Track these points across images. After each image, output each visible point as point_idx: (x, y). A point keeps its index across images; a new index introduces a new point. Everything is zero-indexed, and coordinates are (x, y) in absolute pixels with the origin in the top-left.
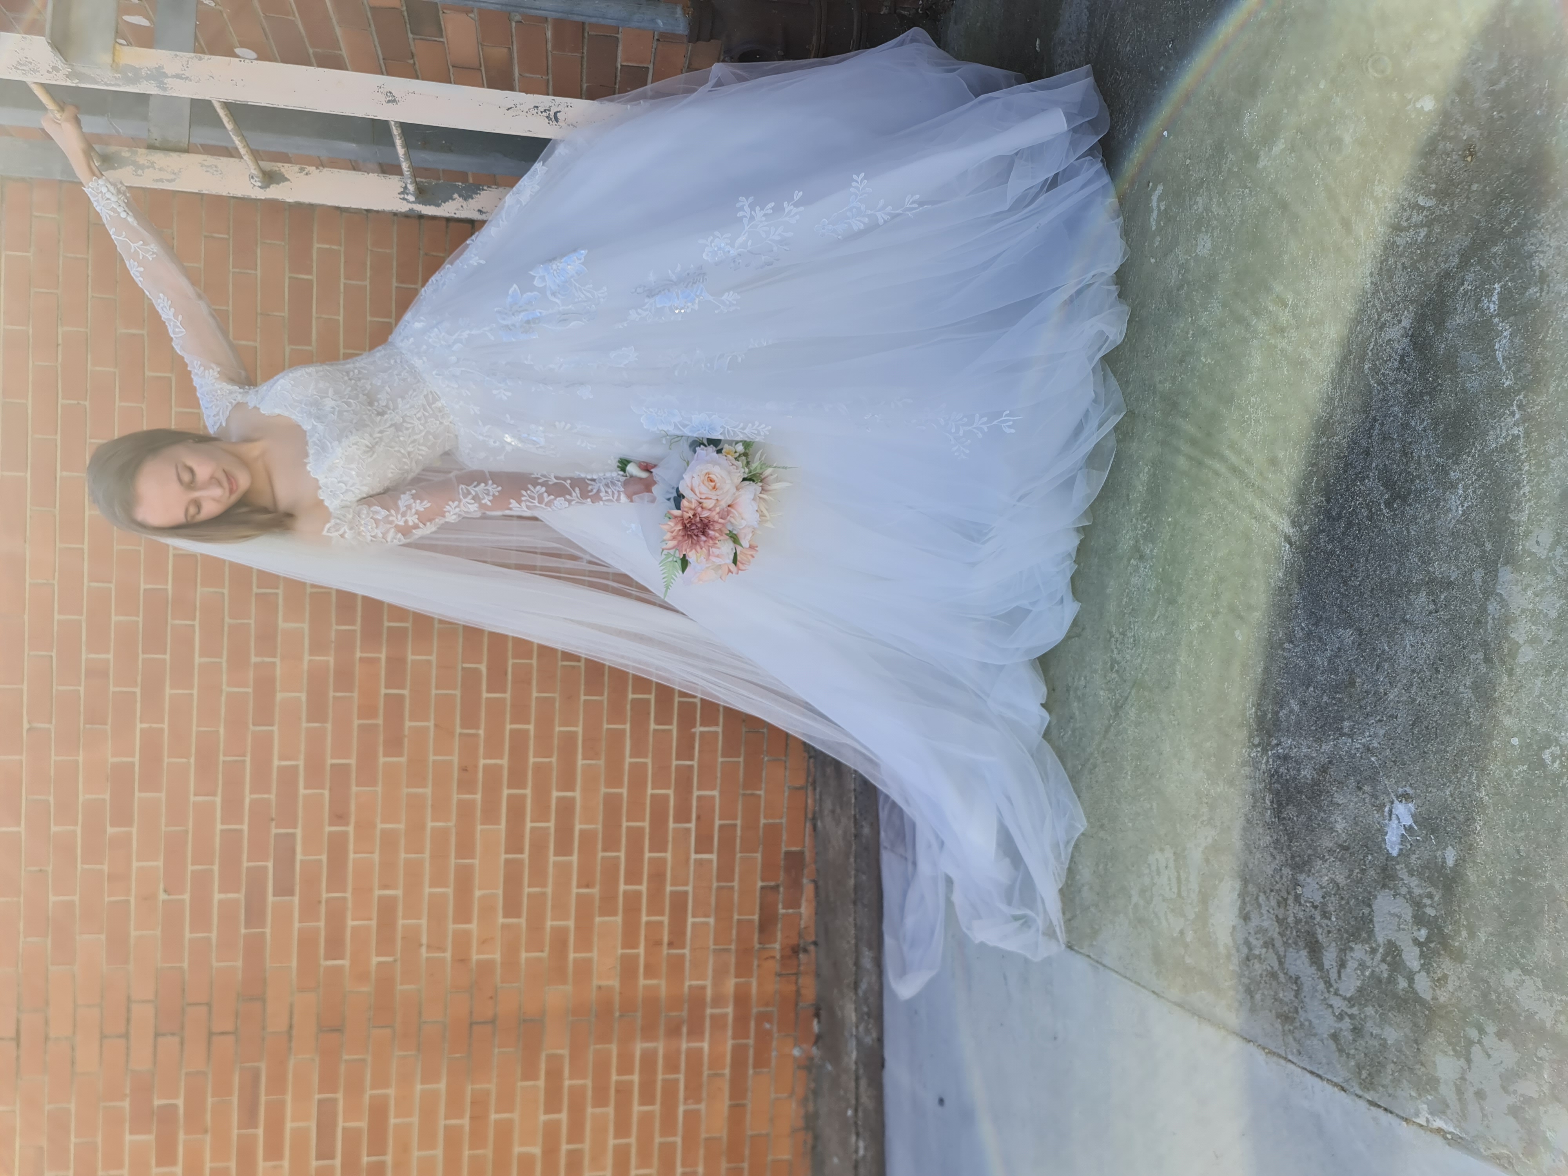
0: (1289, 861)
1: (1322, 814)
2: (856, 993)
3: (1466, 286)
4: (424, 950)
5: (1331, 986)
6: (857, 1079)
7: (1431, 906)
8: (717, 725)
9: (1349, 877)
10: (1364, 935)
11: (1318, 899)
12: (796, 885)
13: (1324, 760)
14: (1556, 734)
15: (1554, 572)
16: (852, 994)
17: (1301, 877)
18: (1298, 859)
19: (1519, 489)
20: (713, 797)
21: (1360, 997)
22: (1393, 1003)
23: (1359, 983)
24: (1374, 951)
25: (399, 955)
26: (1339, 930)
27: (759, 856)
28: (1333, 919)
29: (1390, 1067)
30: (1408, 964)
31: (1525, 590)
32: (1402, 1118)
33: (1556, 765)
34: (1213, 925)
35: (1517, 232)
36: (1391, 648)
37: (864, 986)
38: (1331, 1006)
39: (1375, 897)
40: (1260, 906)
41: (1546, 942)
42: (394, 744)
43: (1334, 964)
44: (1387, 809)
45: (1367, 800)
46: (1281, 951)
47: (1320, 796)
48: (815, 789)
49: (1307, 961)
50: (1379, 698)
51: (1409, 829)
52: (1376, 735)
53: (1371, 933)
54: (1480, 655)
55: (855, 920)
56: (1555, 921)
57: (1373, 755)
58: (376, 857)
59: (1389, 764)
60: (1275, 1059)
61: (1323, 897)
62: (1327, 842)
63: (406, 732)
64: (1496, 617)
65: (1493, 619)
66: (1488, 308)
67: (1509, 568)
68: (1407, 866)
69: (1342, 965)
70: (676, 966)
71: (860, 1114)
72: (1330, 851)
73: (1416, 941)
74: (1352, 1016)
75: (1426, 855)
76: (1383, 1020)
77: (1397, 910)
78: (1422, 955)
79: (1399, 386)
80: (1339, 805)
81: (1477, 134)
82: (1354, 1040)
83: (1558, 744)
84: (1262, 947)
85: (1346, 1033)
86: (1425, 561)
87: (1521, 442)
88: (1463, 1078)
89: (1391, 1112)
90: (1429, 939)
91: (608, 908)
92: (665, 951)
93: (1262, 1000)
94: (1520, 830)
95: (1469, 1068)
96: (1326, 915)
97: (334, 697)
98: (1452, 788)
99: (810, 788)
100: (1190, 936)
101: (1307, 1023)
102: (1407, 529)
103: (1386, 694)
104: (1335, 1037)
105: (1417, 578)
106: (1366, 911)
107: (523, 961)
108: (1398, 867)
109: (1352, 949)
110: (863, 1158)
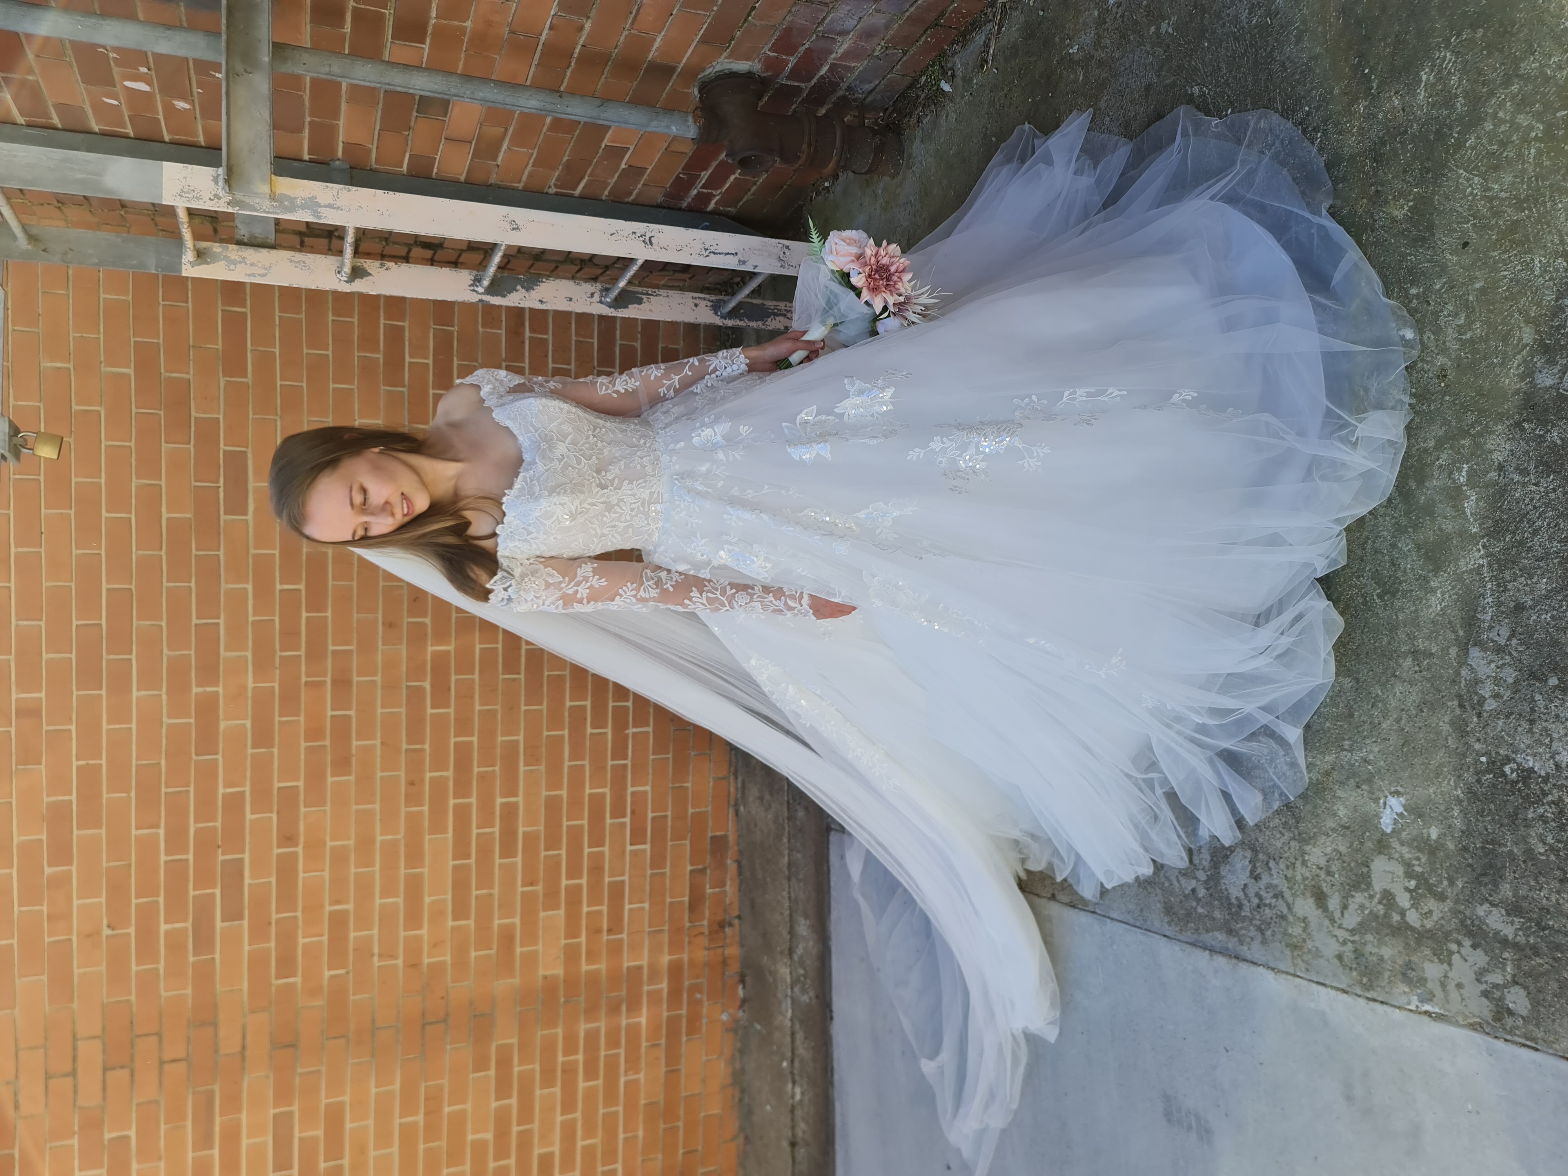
0: (1297, 837)
1: (1326, 804)
2: (791, 958)
3: (1441, 461)
4: (376, 958)
5: (1335, 922)
6: (793, 1035)
7: (1419, 865)
8: (648, 725)
9: (1350, 847)
10: (1363, 886)
11: (1322, 862)
12: (721, 865)
13: (1327, 767)
14: (1514, 756)
15: (1510, 654)
16: (786, 960)
17: (1308, 848)
18: (1304, 835)
19: (1485, 599)
20: (646, 792)
21: (1362, 928)
22: (1388, 931)
23: (1359, 919)
24: (1371, 897)
25: (351, 967)
26: (1342, 884)
27: (687, 842)
28: (1336, 876)
29: (1387, 974)
30: (1400, 904)
31: (1489, 663)
32: (1395, 1007)
33: (1514, 775)
34: (1225, 884)
35: (1480, 434)
36: (1383, 693)
37: (799, 951)
38: (1336, 936)
39: (1373, 861)
40: (1270, 869)
41: (1508, 886)
42: (342, 764)
43: (1338, 907)
44: (1382, 801)
45: (1365, 795)
46: (1290, 900)
47: (1324, 792)
48: (736, 778)
49: (1313, 906)
50: (1375, 726)
51: (1401, 815)
52: (1371, 751)
53: (1369, 885)
54: (1456, 703)
55: (789, 893)
56: (1514, 872)
57: (1369, 765)
58: (326, 874)
59: (1383, 771)
60: (1284, 976)
61: (1327, 861)
62: (1331, 824)
63: (354, 752)
64: (1468, 679)
65: (1465, 680)
66: (1459, 479)
67: (1477, 648)
68: (1398, 839)
69: (1345, 907)
70: (615, 949)
71: (797, 1064)
72: (1333, 830)
73: (1407, 889)
74: (1353, 942)
75: (1415, 832)
76: (1380, 943)
77: (1391, 869)
78: (1412, 898)
79: (1387, 518)
80: (1340, 798)
81: (1449, 364)
82: (1356, 958)
83: (1515, 762)
84: (1272, 898)
85: (1349, 954)
86: (1411, 637)
87: (1485, 569)
88: (1446, 976)
89: (1387, 1004)
90: (1417, 887)
91: (551, 902)
92: (605, 937)
93: (1273, 935)
94: (1487, 815)
95: (1451, 969)
96: (1329, 873)
97: (280, 722)
98: (1435, 788)
99: (732, 777)
100: (1202, 892)
101: (1314, 949)
102: (1396, 615)
103: (1379, 724)
104: (1340, 957)
105: (1404, 648)
106: (1365, 870)
107: (473, 959)
108: (1391, 840)
109: (1353, 896)
110: (801, 1101)
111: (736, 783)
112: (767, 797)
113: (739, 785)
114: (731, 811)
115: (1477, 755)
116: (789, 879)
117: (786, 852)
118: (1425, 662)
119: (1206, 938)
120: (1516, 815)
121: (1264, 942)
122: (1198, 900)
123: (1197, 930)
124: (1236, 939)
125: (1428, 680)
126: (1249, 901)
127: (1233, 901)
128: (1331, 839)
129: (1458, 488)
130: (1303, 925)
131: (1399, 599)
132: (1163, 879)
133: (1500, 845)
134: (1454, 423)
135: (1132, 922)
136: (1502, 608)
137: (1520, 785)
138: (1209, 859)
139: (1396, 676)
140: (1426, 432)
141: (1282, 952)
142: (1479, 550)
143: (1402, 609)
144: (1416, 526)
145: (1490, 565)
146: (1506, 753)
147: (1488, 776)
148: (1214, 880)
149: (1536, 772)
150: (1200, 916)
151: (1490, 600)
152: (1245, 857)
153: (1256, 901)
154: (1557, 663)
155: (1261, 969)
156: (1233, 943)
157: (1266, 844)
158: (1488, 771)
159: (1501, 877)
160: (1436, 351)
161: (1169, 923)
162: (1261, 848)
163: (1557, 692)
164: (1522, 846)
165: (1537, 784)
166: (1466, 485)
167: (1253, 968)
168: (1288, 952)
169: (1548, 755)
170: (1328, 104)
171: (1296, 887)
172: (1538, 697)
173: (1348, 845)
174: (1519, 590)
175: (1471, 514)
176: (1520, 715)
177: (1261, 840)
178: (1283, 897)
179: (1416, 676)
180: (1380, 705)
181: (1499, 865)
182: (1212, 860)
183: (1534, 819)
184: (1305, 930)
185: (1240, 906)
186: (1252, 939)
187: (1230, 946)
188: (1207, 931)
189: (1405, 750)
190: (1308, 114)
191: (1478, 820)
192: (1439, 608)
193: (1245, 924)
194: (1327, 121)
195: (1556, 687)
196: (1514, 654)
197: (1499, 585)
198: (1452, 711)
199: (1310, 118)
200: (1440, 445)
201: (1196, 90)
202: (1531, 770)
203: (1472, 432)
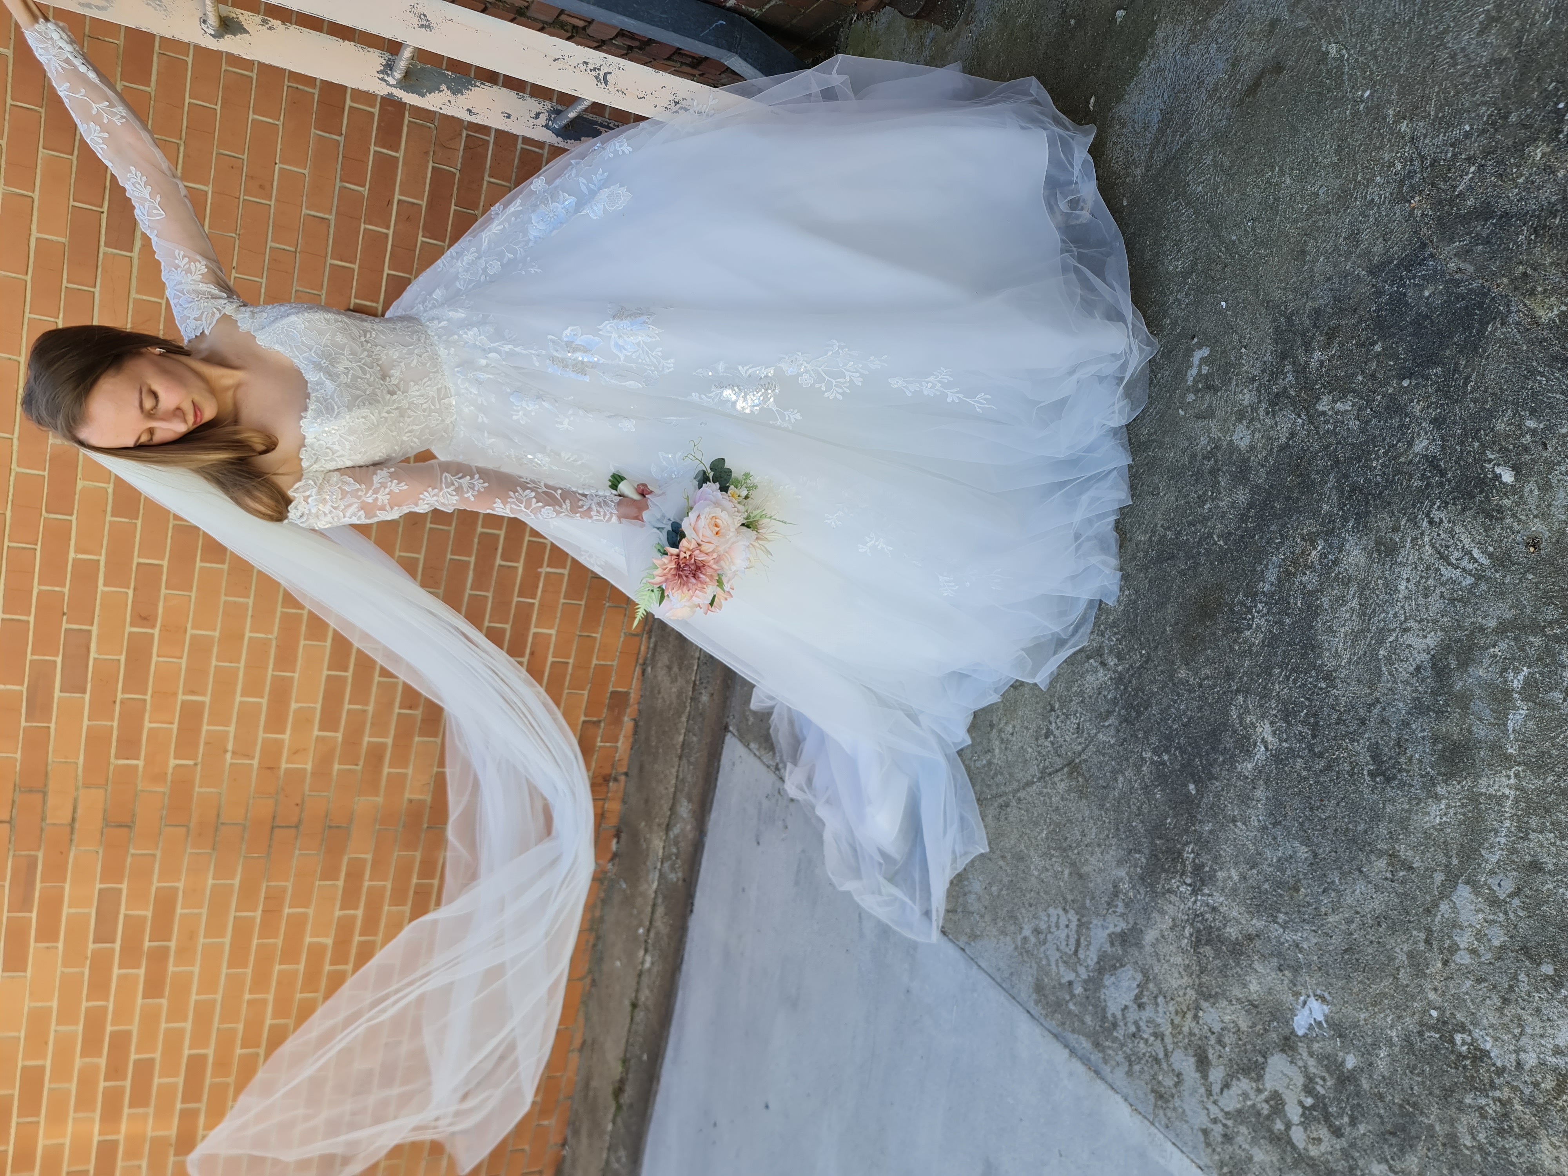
0: (1196, 987)
1: (1238, 969)
2: (667, 834)
4: (229, 755)
5: (1211, 1095)
6: (654, 906)
7: (1322, 1086)
8: (564, 567)
9: (1251, 1027)
10: (1253, 1075)
12: (617, 721)
13: (1252, 931)
14: (1471, 1027)
15: (1506, 913)
16: (662, 834)
17: (1205, 1005)
18: (1205, 989)
19: (1496, 836)
20: (550, 635)
21: (1239, 1115)
22: (1267, 1135)
23: (1239, 1106)
24: (1259, 1091)
25: (200, 760)
26: (1230, 1060)
27: (586, 693)
28: (1227, 1049)
30: (1289, 1114)
31: (1477, 911)
33: (1465, 1048)
34: (1105, 994)
35: (1557, 640)
36: (1341, 884)
37: (676, 830)
38: (1207, 1109)
39: (1272, 1054)
40: (1157, 1005)
41: (1416, 1160)
43: (1219, 1081)
44: (1302, 998)
45: (1286, 982)
46: (1170, 1047)
47: (1241, 955)
48: (650, 638)
49: (1193, 1067)
50: (1319, 914)
51: (1319, 1024)
52: (1307, 939)
53: (1260, 1078)
54: (1423, 936)
55: (678, 771)
57: (1300, 952)
59: (1313, 967)
61: (1222, 1029)
62: (1237, 992)
64: (1446, 916)
65: (1443, 916)
66: (1512, 681)
67: (1468, 887)
68: (1308, 1047)
69: (1226, 1086)
71: (652, 934)
72: (1238, 1000)
73: (1300, 1103)
74: (1225, 1125)
75: (1329, 1049)
76: (1254, 1141)
77: (1290, 1074)
78: (1303, 1115)
79: (1409, 688)
80: (1257, 971)
81: (1546, 534)
82: (1223, 1143)
83: (1470, 1035)
84: (1151, 1035)
85: (1216, 1134)
86: (1394, 838)
87: (1509, 803)
90: (1313, 1107)
91: (429, 728)
93: (1141, 1072)
94: (1418, 1075)
96: (1220, 1042)
98: (1367, 1015)
99: (645, 636)
100: (1078, 990)
101: (1180, 1110)
102: (1384, 804)
103: (1326, 914)
104: (1205, 1132)
105: (1382, 846)
106: (1261, 1060)
107: (335, 772)
108: (1300, 1044)
109: (1238, 1079)
110: (649, 970)
111: (649, 642)
112: (675, 669)
113: (652, 645)
114: (638, 669)
115: (1429, 1004)
116: (680, 758)
117: (683, 731)
118: (1401, 874)
119: (1072, 1038)
120: (1453, 1091)
121: (1129, 1073)
122: (1073, 996)
123: (1063, 1024)
124: (1101, 1055)
125: (1398, 895)
126: (1126, 1025)
127: (1109, 1015)
128: (1233, 1008)
129: (1507, 693)
130: (1176, 1079)
131: (1393, 788)
132: (1042, 955)
133: (1422, 1113)
134: (1528, 611)
135: (999, 980)
136: (1514, 857)
137: (1468, 1062)
138: (1095, 960)
139: (1361, 872)
140: (1490, 607)
141: (1146, 1095)
142: (1509, 777)
143: (1393, 801)
144: (1441, 713)
145: (1516, 801)
146: (1463, 1020)
147: (1433, 1034)
148: (1094, 984)
149: (1490, 1058)
150: (1070, 1012)
151: (1503, 840)
152: (1134, 979)
153: (1133, 1029)
154: (1559, 951)
155: (1118, 1098)
156: (1096, 1057)
157: (1161, 977)
158: (1433, 1028)
159: (1411, 1147)
160: (1535, 512)
161: (1037, 1002)
162: (1155, 978)
163: (1548, 984)
164: (1447, 1127)
165: (1488, 1071)
166: (1519, 693)
167: (1110, 1092)
168: (1152, 1097)
169: (1512, 1048)
170: (1496, 130)
171: (1181, 1037)
172: (1522, 977)
173: (1250, 1024)
174: (1542, 846)
175: (1514, 730)
176: (1495, 987)
177: (1156, 971)
178: (1163, 1040)
179: (1385, 883)
180: (1333, 894)
181: (1413, 1133)
182: (1098, 963)
183: (1470, 1106)
184: (1177, 1085)
185: (1115, 1025)
186: (1118, 1064)
187: (1093, 1057)
188: (1073, 1031)
189: (1346, 957)
190: (1467, 135)
191: (1405, 1073)
192: (1438, 820)
193: (1115, 1045)
194: (1489, 153)
195: (1548, 977)
196: (1512, 915)
197: (1519, 829)
198: (1415, 943)
199: (1468, 142)
200: (1502, 630)
201: (1333, 49)
202: (1486, 1054)
203: (1548, 631)
